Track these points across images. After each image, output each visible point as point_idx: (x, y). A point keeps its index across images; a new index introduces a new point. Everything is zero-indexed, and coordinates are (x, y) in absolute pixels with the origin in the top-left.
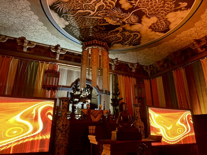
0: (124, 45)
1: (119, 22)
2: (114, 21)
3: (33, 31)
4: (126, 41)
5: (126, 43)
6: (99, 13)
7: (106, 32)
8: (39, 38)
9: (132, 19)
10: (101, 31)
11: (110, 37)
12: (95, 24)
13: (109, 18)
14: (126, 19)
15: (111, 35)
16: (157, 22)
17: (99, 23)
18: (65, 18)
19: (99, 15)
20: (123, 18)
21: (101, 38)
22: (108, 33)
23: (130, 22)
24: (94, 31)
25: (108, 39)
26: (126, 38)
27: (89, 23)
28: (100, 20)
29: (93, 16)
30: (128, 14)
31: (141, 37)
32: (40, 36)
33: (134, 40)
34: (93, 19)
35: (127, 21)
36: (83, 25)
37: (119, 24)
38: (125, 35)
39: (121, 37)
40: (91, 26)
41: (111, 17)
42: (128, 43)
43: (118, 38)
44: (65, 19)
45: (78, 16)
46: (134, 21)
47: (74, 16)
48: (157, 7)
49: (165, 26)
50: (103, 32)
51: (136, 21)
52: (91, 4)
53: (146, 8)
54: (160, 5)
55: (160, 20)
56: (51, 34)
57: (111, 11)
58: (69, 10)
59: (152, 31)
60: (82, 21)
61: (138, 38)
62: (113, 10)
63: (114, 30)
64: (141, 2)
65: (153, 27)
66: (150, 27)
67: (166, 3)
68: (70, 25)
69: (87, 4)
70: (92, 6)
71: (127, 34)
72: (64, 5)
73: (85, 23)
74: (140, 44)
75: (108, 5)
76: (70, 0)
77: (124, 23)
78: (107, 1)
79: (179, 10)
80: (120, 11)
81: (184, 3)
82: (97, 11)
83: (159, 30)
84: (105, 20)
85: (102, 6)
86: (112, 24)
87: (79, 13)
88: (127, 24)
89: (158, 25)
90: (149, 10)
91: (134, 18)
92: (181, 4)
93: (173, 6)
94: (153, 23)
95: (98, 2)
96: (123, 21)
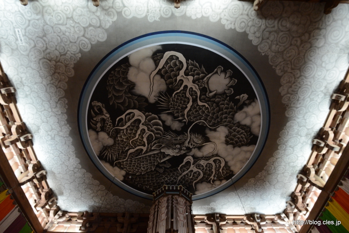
0: (212, 182)
1: (182, 150)
2: (175, 151)
4: (210, 175)
5: (212, 177)
6: (151, 147)
7: (174, 169)
9: (195, 140)
10: (167, 170)
11: (184, 176)
12: (155, 162)
13: (166, 148)
14: (187, 142)
15: (183, 172)
16: (230, 133)
17: (159, 160)
18: (118, 166)
19: (153, 148)
20: (183, 143)
21: (173, 181)
22: (178, 170)
23: (195, 144)
24: (159, 173)
25: (184, 179)
26: (206, 170)
27: (147, 164)
28: (157, 154)
29: (147, 153)
30: (186, 136)
31: (226, 163)
33: (221, 170)
34: (150, 156)
35: (190, 144)
36: (142, 168)
37: (184, 152)
38: (203, 166)
39: (199, 170)
40: (152, 167)
41: (169, 146)
42: (214, 176)
43: (195, 173)
45: (131, 159)
46: (200, 142)
47: (127, 161)
48: (214, 114)
49: (245, 133)
50: (171, 171)
51: (202, 140)
52: (137, 139)
53: (201, 119)
54: (214, 109)
55: (230, 128)
56: (112, 195)
57: (164, 139)
58: (119, 154)
59: (234, 147)
60: (138, 163)
61: (223, 165)
62: (165, 137)
63: (184, 163)
64: (190, 115)
65: (232, 141)
66: (227, 143)
67: (219, 104)
68: (127, 174)
69: (134, 140)
70: (140, 140)
71: (204, 164)
72: (111, 150)
73: (143, 165)
74: (234, 173)
75: (156, 131)
76: (115, 142)
77: (189, 149)
78: (152, 128)
79: (244, 106)
80: (174, 135)
81: (241, 96)
82: (148, 144)
83: (243, 142)
84: (164, 153)
85: (150, 136)
86: (175, 155)
87: (131, 154)
88: (193, 149)
89: (235, 136)
90: (207, 121)
91: (197, 138)
92: (239, 98)
93: (232, 104)
94: (227, 136)
95: (144, 133)
96: (185, 147)
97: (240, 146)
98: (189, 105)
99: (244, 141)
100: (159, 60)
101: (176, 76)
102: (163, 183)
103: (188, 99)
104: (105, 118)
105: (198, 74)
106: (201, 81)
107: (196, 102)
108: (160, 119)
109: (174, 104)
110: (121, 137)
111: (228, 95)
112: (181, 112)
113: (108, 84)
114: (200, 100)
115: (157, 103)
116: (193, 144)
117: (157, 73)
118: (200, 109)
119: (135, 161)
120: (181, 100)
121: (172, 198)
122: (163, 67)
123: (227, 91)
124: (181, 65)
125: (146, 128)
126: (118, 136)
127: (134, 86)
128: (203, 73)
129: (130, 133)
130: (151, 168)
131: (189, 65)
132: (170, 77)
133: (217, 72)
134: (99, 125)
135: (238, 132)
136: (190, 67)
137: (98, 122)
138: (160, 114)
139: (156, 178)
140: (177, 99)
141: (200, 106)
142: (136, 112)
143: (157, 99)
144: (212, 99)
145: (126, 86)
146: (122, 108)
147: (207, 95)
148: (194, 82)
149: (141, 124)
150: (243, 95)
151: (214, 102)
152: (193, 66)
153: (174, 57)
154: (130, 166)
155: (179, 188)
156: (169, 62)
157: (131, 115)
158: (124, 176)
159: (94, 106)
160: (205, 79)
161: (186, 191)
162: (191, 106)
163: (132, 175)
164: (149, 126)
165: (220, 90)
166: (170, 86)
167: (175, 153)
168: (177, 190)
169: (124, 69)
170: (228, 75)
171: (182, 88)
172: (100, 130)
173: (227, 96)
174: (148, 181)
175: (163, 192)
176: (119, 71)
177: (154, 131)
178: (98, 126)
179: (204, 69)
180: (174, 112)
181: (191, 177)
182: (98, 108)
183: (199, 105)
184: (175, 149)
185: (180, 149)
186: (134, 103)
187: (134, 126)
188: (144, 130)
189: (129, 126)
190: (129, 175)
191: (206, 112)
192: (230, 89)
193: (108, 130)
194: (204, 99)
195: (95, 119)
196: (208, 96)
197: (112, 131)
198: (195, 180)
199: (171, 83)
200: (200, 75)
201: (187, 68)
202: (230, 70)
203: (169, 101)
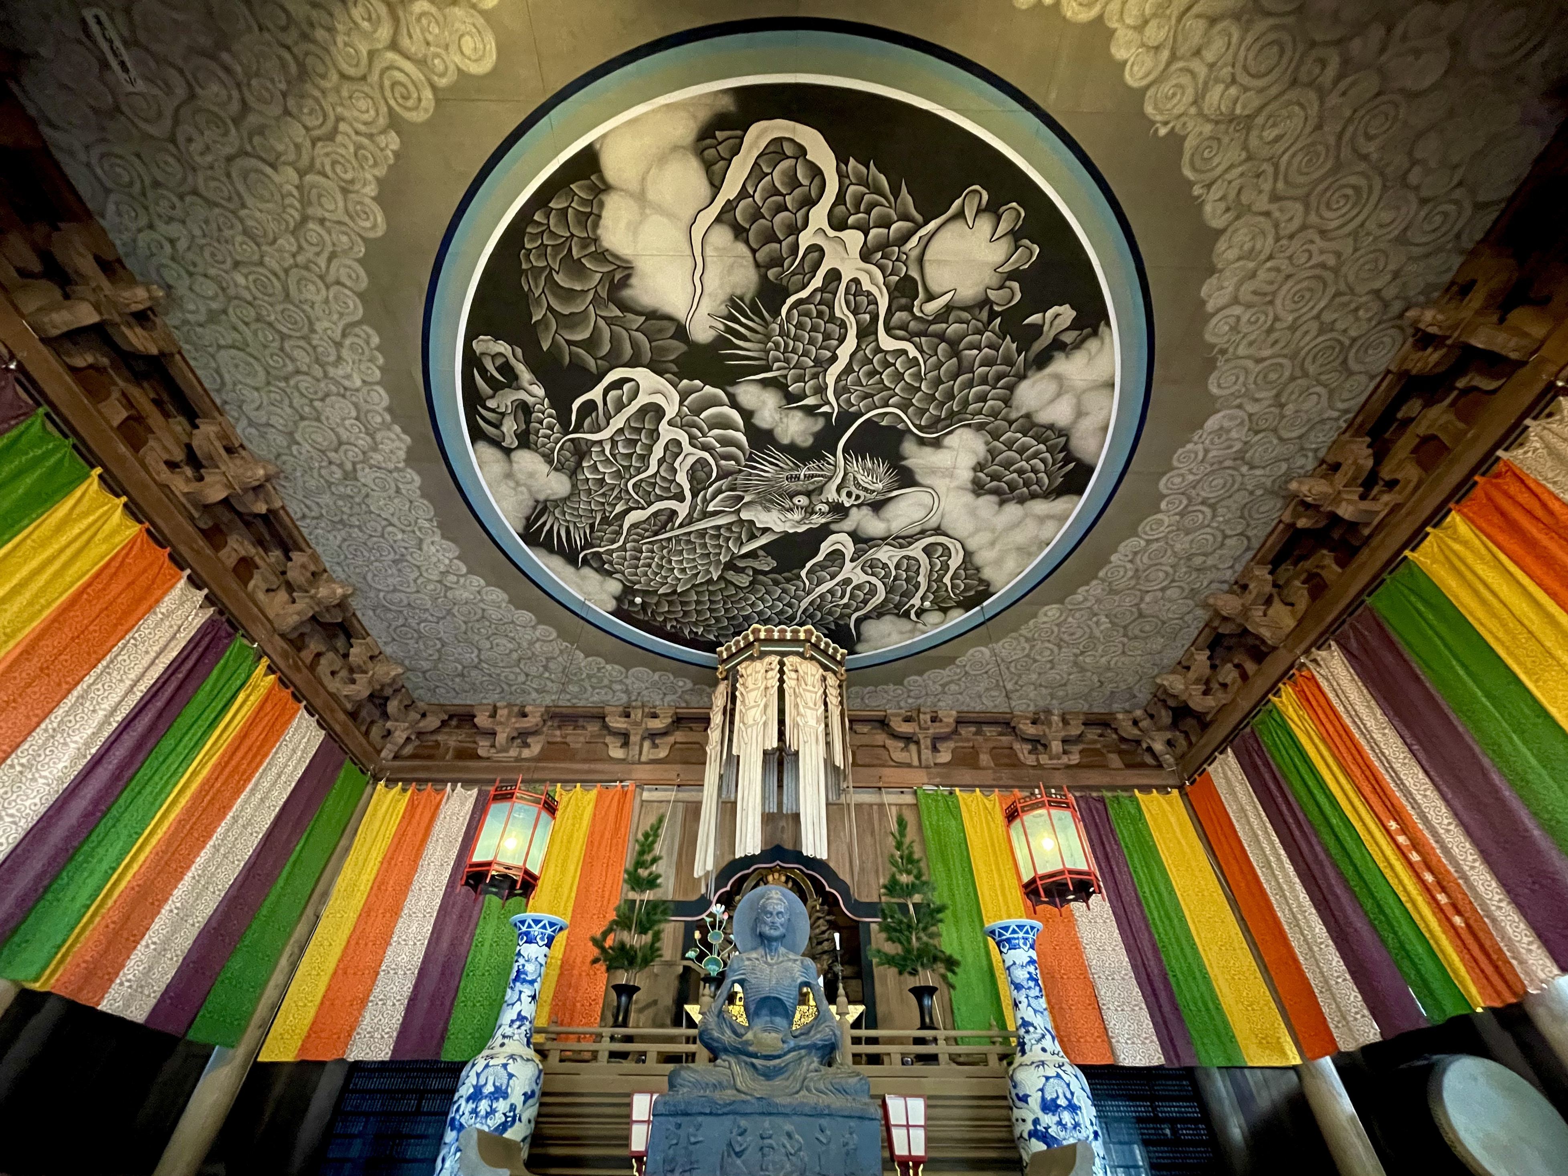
0: (913, 616)
1: (813, 512)
2: (789, 515)
3: (515, 656)
4: (907, 595)
5: (916, 601)
6: (706, 501)
7: (786, 574)
8: (549, 684)
9: (863, 478)
10: (761, 577)
11: (822, 596)
12: (720, 553)
13: (759, 507)
14: (833, 485)
15: (818, 585)
16: (993, 453)
17: (735, 545)
18: (595, 565)
19: (711, 508)
20: (820, 489)
21: (782, 612)
22: (799, 577)
23: (862, 493)
24: (736, 586)
25: (819, 608)
26: (895, 579)
27: (694, 559)
28: (729, 527)
29: (690, 523)
30: (829, 463)
31: (968, 555)
32: (547, 675)
33: (947, 580)
34: (702, 533)
35: (844, 493)
36: (676, 571)
37: (823, 521)
38: (885, 566)
39: (873, 580)
40: (711, 569)
41: (766, 500)
42: (923, 599)
43: (859, 587)
44: (596, 570)
45: (637, 541)
46: (880, 486)
47: (623, 548)
48: (938, 382)
49: (1048, 455)
50: (776, 583)
51: (886, 481)
52: (654, 476)
53: (887, 405)
54: (939, 365)
55: (996, 435)
56: (582, 655)
57: (750, 474)
58: (592, 526)
59: (1002, 503)
60: (662, 558)
61: (955, 562)
62: (755, 468)
63: (820, 557)
64: (846, 390)
65: (995, 483)
66: (978, 488)
67: (962, 346)
68: (628, 591)
69: (641, 480)
70: (664, 479)
71: (890, 558)
72: (564, 513)
73: (681, 562)
74: (992, 589)
75: (720, 450)
76: (574, 486)
77: (839, 510)
78: (704, 436)
79: (1056, 354)
80: (785, 461)
81: (1050, 313)
82: (694, 495)
83: (1035, 487)
84: (751, 522)
85: (698, 466)
86: (791, 531)
87: (634, 526)
88: (854, 510)
89: (1007, 465)
90: (911, 409)
91: (870, 472)
92: (1040, 322)
93: (1009, 345)
94: (979, 463)
95: (678, 455)
96: (827, 503)
97: (1022, 501)
98: (845, 352)
99: (1038, 482)
100: (723, 159)
101: (795, 230)
102: (747, 618)
103: (843, 325)
104: (530, 400)
105: (886, 223)
106: (893, 253)
107: (872, 338)
108: (734, 404)
109: (786, 345)
110: (594, 468)
111: (996, 308)
112: (815, 376)
113: (524, 266)
114: (888, 330)
115: (720, 342)
116: (855, 492)
117: (718, 220)
118: (887, 364)
119: (652, 551)
120: (814, 329)
121: (782, 664)
122: (743, 194)
123: (993, 295)
124: (817, 181)
125: (684, 438)
126: (585, 464)
127: (628, 276)
128: (905, 217)
129: (630, 456)
130: (708, 572)
131: (847, 182)
132: (770, 237)
133: (960, 215)
134: (510, 426)
135: (1021, 451)
136: (852, 188)
137: (503, 414)
138: (734, 383)
139: (725, 603)
140: (800, 326)
141: (887, 352)
142: (643, 375)
143: (722, 327)
144: (933, 328)
145: (599, 275)
146: (591, 363)
147: (915, 310)
148: (866, 255)
149: (664, 424)
150: (1055, 309)
151: (942, 337)
152: (867, 186)
153: (788, 149)
154: (637, 567)
155: (802, 636)
156: (767, 170)
157: (626, 387)
158: (618, 599)
159: (482, 354)
160: (914, 240)
161: (827, 645)
162: (852, 356)
163: (645, 593)
164: (695, 431)
165: (968, 291)
166: (771, 274)
167: (788, 524)
168: (795, 641)
169: (584, 202)
170: (1004, 227)
171: (817, 282)
172: (516, 443)
173: (993, 315)
174: (698, 612)
175: (749, 645)
176: (564, 212)
177: (714, 449)
178: (504, 429)
179: (909, 199)
180: (785, 377)
181: (845, 600)
182: (499, 361)
183: (882, 351)
184: (791, 510)
185: (810, 511)
186: (634, 344)
187: (638, 431)
188: (678, 443)
189: (621, 431)
190: (635, 593)
191: (907, 377)
192: (1008, 283)
193: (544, 445)
194: (904, 327)
195: (491, 404)
196: (919, 314)
197: (561, 448)
198: (855, 611)
199: (777, 261)
200: (893, 227)
201: (840, 198)
202: (1014, 204)
203: (768, 337)
